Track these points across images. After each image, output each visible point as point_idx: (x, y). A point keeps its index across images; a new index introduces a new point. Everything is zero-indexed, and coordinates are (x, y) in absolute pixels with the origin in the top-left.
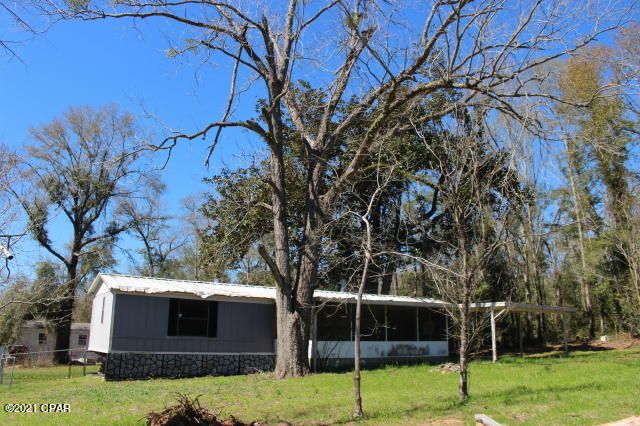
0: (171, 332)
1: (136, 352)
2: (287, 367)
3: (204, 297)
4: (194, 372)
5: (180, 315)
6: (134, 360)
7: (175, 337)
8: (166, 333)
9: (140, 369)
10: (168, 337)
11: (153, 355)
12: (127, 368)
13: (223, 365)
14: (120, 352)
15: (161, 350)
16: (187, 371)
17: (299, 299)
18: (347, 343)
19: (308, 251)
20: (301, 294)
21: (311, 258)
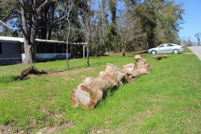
17: (31, 41)
18: (44, 54)
19: (33, 26)
20: (32, 40)
21: (34, 29)
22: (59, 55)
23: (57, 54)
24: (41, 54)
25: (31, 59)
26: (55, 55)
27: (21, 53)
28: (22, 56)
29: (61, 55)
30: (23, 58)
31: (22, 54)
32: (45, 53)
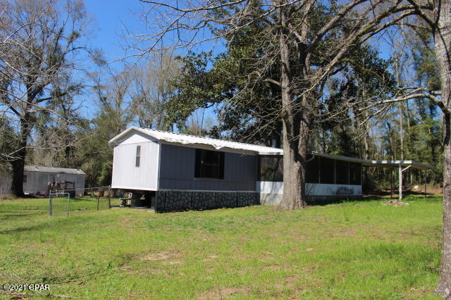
0: (197, 175)
1: (175, 190)
2: (295, 201)
3: (218, 148)
4: (210, 206)
5: (202, 162)
6: (174, 196)
7: (200, 179)
8: (193, 176)
9: (178, 203)
10: (195, 179)
11: (185, 192)
12: (169, 202)
13: (227, 200)
14: (165, 190)
15: (190, 189)
16: (206, 205)
17: (301, 152)
18: (318, 185)
19: (305, 117)
20: (301, 149)
21: (307, 124)
22: (341, 188)
23: (340, 186)
24: (311, 184)
25: (300, 196)
26: (334, 187)
27: (259, 180)
28: (262, 188)
29: (345, 189)
30: (262, 193)
31: (262, 183)
32: (318, 182)
